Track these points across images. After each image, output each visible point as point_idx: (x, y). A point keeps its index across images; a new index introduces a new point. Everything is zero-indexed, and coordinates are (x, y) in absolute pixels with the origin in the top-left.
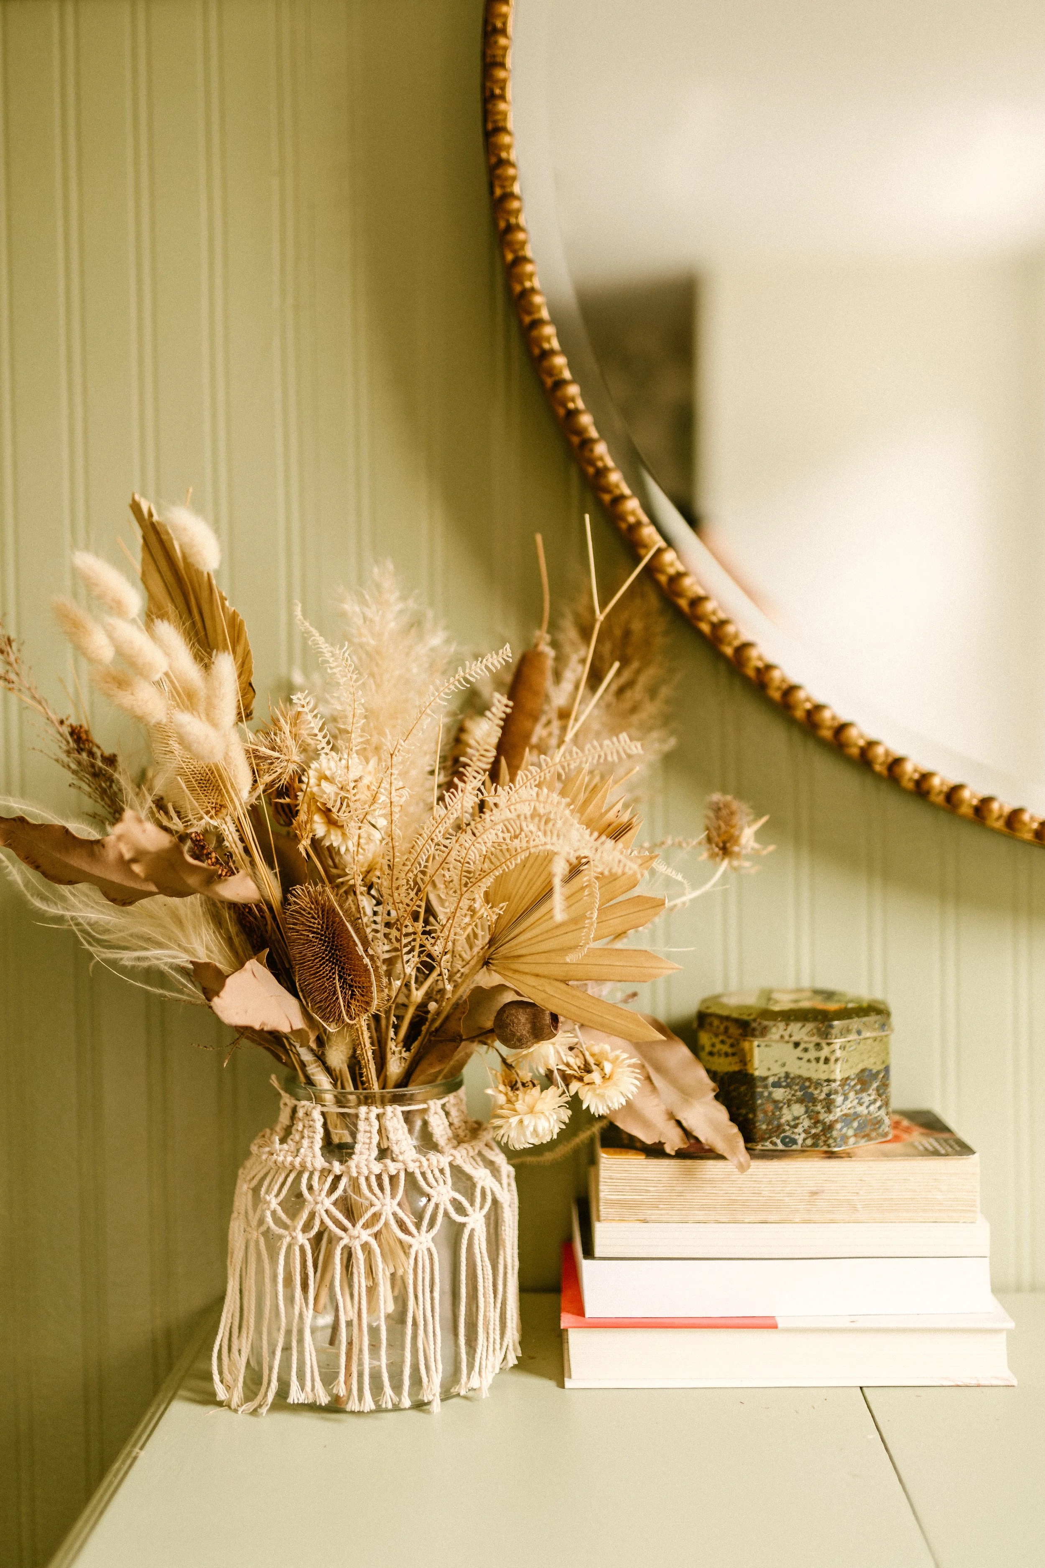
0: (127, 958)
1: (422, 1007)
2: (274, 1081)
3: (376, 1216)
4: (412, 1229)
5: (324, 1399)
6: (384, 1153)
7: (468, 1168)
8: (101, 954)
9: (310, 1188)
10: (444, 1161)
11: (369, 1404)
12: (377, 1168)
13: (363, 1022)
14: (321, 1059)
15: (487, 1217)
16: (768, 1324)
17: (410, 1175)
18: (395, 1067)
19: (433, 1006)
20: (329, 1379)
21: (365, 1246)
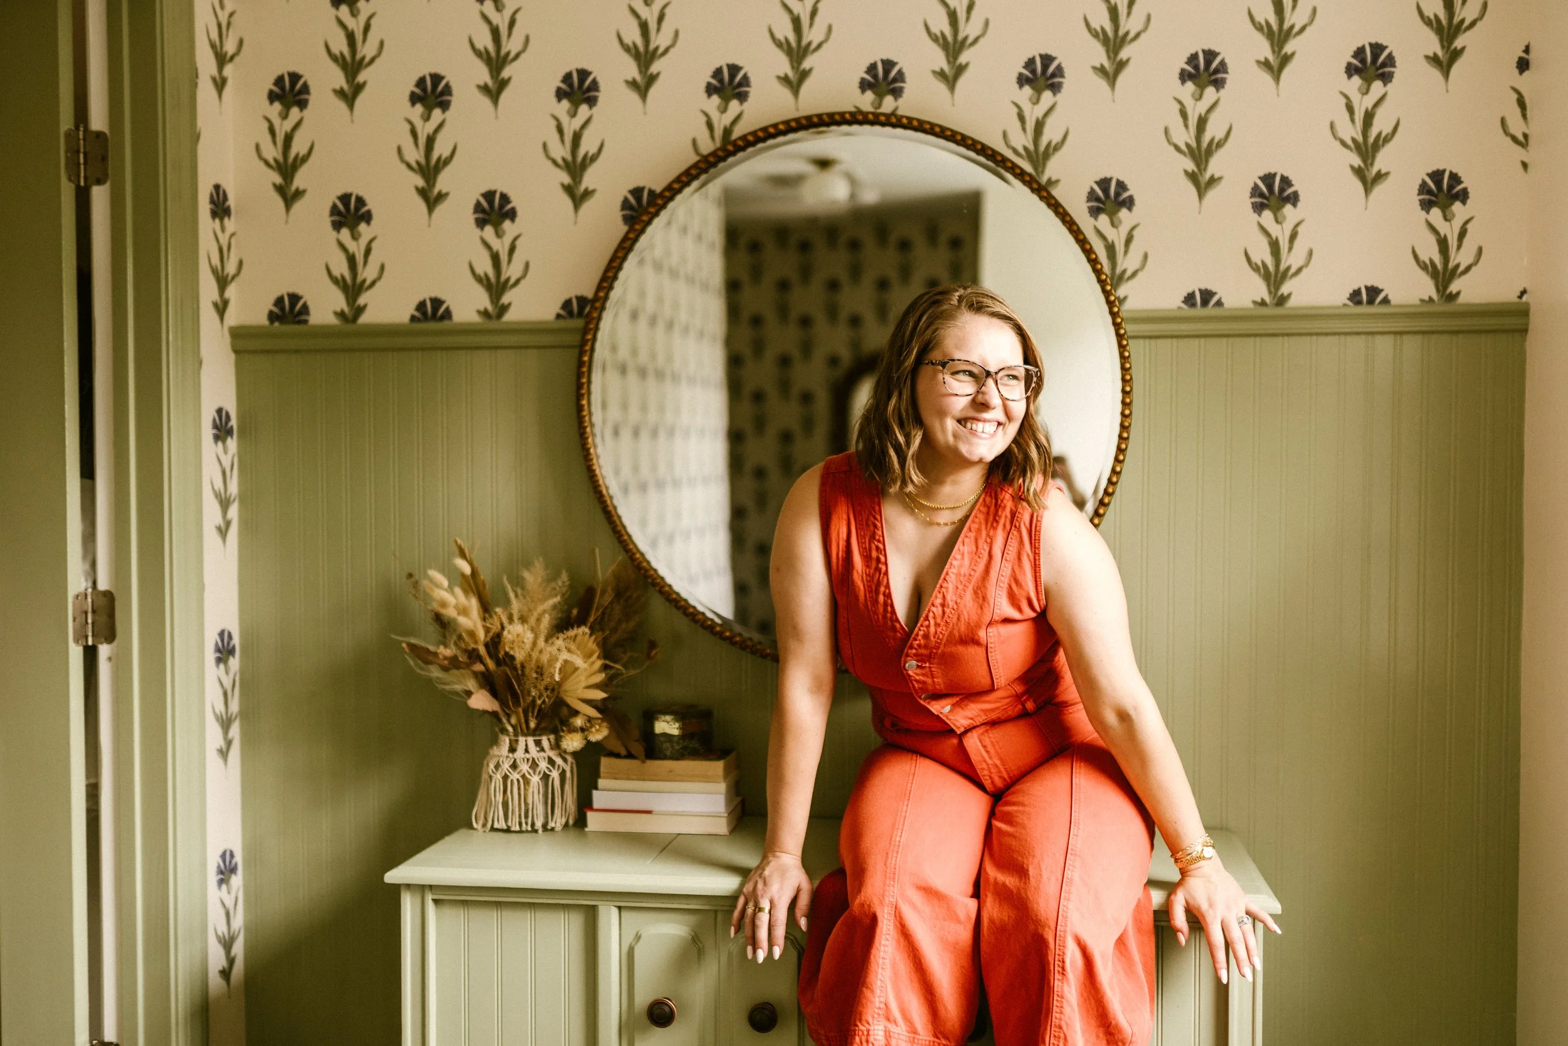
0: (447, 687)
1: (540, 706)
2: (497, 729)
3: (521, 771)
4: (532, 774)
5: (505, 827)
6: (527, 751)
7: (554, 758)
8: (440, 687)
9: (503, 762)
10: (545, 755)
11: (518, 828)
12: (523, 756)
13: (520, 710)
14: (509, 722)
15: (560, 774)
16: (649, 812)
17: (533, 759)
18: (532, 725)
19: (543, 706)
20: (506, 820)
21: (518, 780)
